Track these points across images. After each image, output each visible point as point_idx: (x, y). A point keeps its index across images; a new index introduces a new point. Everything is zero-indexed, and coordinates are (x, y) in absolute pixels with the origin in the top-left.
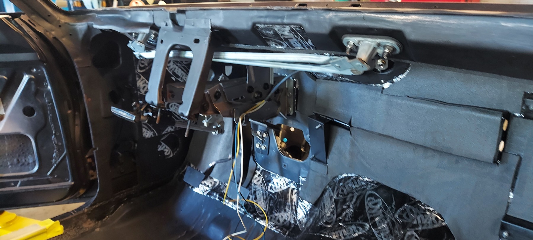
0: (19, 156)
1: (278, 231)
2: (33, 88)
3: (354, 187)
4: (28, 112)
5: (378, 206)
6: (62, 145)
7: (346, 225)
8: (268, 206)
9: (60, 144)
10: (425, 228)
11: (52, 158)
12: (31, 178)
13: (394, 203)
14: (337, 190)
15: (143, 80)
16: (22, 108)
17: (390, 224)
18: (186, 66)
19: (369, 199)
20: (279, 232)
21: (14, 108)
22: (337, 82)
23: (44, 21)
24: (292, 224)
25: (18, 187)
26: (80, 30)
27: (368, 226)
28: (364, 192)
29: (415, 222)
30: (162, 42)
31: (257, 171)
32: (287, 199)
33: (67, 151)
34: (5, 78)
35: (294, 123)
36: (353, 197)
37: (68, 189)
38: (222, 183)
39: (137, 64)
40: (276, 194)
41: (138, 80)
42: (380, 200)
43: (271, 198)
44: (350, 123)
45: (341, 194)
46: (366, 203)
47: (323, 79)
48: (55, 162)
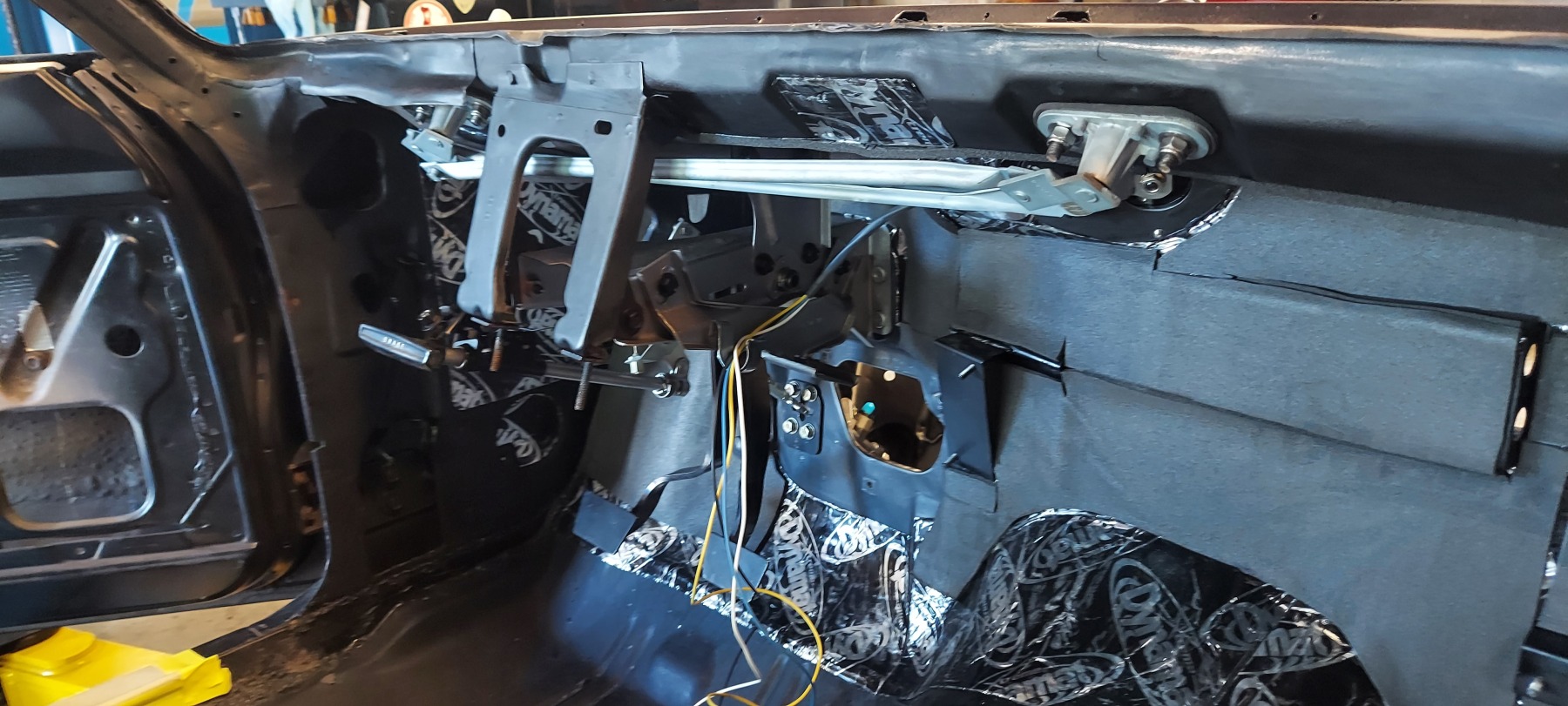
0: (99, 467)
1: (854, 678)
2: (133, 272)
3: (1077, 547)
4: (121, 341)
5: (1150, 605)
6: (221, 436)
7: (1057, 661)
8: (822, 603)
9: (214, 432)
10: (1290, 668)
11: (192, 475)
12: (134, 534)
13: (1197, 596)
14: (1026, 557)
15: (449, 240)
16: (105, 330)
17: (1188, 658)
18: (572, 196)
19: (1122, 583)
20: (858, 680)
21: (80, 331)
22: (1021, 238)
23: (159, 76)
24: (895, 658)
25: (96, 560)
26: (264, 99)
27: (1119, 663)
28: (1106, 562)
29: (1261, 652)
30: (502, 131)
31: (787, 502)
32: (878, 584)
33: (234, 454)
34: (52, 243)
35: (895, 360)
36: (1073, 577)
37: (242, 562)
38: (685, 538)
39: (430, 195)
40: (846, 568)
41: (436, 241)
42: (1155, 587)
43: (831, 582)
44: (1061, 358)
45: (1038, 571)
46: (1114, 596)
47: (977, 229)
48: (202, 484)
